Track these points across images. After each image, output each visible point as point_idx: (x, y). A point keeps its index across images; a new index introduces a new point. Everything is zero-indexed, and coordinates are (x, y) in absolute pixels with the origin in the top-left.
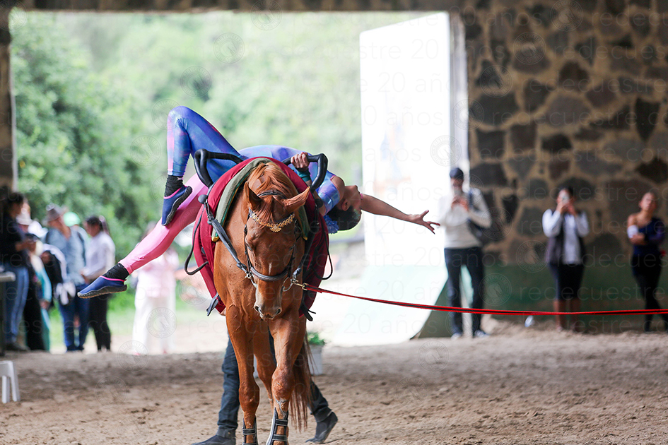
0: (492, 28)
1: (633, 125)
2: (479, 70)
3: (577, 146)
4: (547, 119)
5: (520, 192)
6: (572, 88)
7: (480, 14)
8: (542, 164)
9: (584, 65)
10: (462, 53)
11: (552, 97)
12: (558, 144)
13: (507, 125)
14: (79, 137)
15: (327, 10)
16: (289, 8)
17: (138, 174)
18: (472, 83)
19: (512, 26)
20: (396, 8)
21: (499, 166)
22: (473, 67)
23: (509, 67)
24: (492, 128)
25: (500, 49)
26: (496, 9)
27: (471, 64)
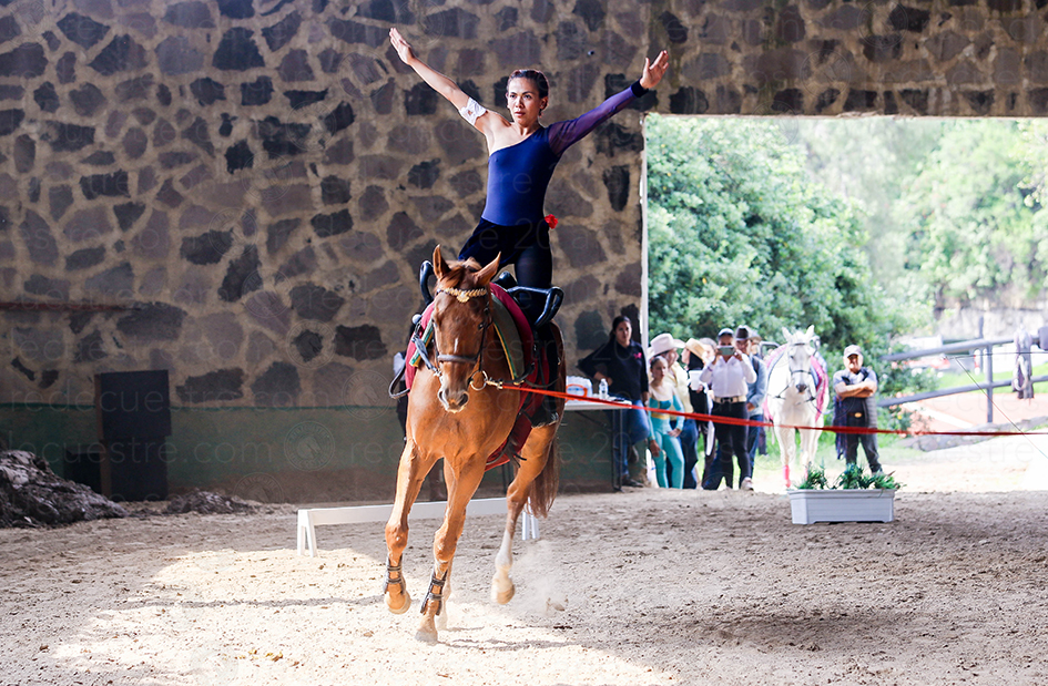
14: (775, 251)
15: (999, 115)
16: (955, 112)
17: (854, 292)
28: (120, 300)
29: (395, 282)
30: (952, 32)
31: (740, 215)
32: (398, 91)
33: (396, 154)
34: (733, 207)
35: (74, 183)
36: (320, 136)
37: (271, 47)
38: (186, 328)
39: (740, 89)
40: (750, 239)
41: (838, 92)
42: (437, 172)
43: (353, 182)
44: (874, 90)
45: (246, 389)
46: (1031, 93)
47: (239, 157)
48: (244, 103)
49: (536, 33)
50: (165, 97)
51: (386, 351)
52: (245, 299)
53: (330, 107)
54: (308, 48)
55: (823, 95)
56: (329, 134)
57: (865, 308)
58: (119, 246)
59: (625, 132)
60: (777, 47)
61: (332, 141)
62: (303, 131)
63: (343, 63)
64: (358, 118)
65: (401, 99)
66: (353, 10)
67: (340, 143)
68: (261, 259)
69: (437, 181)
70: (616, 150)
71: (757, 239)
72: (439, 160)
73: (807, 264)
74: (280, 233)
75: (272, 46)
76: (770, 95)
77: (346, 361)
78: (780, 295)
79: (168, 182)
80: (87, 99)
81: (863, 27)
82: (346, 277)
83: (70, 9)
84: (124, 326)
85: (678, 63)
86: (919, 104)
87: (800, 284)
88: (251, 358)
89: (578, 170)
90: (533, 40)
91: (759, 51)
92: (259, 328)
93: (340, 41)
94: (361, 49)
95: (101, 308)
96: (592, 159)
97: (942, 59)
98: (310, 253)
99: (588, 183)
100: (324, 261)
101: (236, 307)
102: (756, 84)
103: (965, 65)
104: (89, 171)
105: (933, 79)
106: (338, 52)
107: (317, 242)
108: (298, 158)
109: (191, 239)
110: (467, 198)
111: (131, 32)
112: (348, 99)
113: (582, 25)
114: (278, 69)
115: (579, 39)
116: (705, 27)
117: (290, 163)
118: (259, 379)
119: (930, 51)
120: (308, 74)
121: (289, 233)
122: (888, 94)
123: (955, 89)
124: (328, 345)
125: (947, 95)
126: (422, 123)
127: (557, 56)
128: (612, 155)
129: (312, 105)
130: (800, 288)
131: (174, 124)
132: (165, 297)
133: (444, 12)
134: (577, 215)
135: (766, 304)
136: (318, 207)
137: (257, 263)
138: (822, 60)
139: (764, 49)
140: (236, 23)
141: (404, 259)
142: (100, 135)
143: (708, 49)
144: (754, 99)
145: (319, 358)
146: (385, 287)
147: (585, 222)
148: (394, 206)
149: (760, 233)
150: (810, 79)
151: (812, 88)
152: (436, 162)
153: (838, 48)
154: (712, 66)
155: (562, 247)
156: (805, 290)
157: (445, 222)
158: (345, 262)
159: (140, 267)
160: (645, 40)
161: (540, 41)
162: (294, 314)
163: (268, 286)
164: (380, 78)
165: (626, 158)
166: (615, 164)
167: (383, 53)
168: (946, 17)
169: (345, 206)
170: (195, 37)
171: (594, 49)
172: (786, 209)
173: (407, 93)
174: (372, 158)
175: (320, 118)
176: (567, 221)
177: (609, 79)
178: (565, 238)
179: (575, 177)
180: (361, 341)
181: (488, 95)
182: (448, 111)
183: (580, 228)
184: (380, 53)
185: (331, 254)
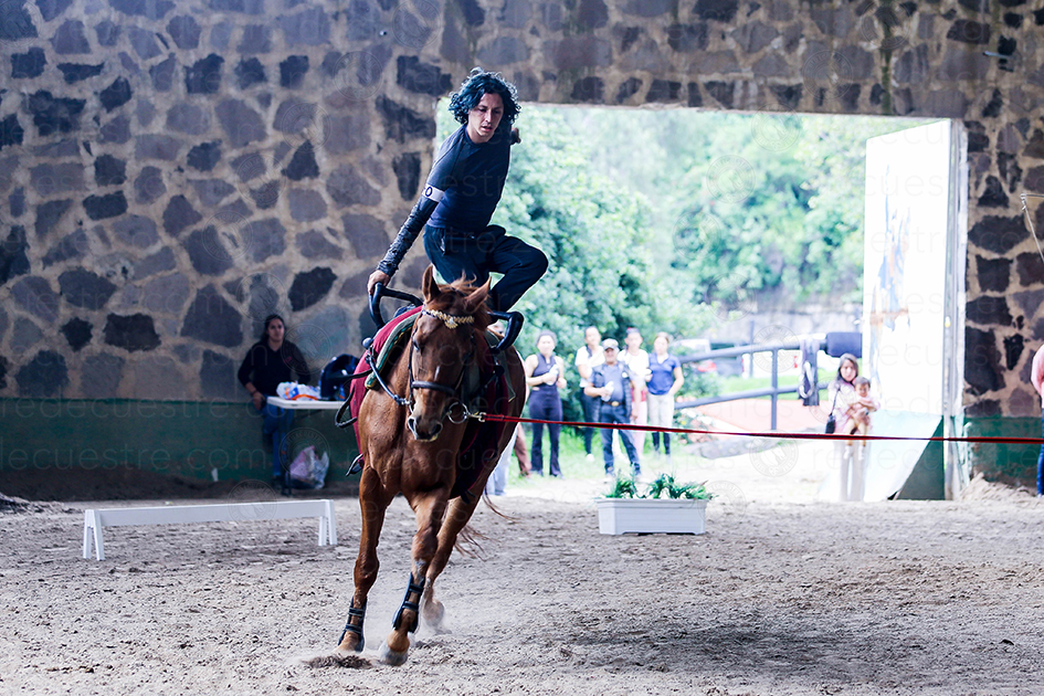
0: (1000, 138)
2: (983, 187)
5: (1026, 332)
7: (987, 123)
10: (964, 167)
13: (1008, 256)
14: (559, 246)
15: (807, 111)
16: (761, 106)
17: (637, 292)
18: (976, 202)
19: (1025, 138)
20: (889, 111)
21: (1003, 299)
22: (977, 184)
23: (1020, 186)
24: (996, 256)
25: (1009, 165)
26: (1006, 117)
27: (974, 180)
29: (171, 269)
30: (760, 23)
31: (524, 208)
32: (179, 68)
33: (175, 134)
34: (517, 199)
36: (94, 113)
37: (44, 17)
39: (539, 76)
40: (533, 233)
41: (641, 82)
42: (218, 155)
43: (129, 162)
44: (678, 81)
45: (9, 379)
47: (7, 133)
48: (14, 75)
49: (326, 10)
51: (159, 343)
52: (11, 283)
53: (107, 82)
54: (85, 19)
55: (624, 84)
56: (105, 111)
57: (648, 308)
59: (417, 117)
60: (578, 32)
61: (107, 118)
62: (77, 106)
63: (121, 36)
64: (135, 95)
65: (182, 75)
67: (115, 120)
68: (29, 241)
69: (218, 164)
70: (407, 136)
71: (541, 234)
72: (220, 141)
73: (591, 260)
74: (49, 214)
75: (46, 16)
76: (569, 82)
77: (117, 351)
78: (564, 292)
81: (668, 15)
82: (119, 262)
85: (475, 45)
86: (724, 97)
87: (585, 281)
88: (18, 348)
89: (366, 156)
90: (323, 17)
91: (559, 37)
92: (25, 314)
93: (118, 12)
94: (141, 22)
96: (381, 145)
97: (749, 50)
98: (82, 237)
99: (376, 170)
100: (96, 245)
101: (2, 292)
102: (555, 71)
103: (773, 57)
105: (740, 71)
106: (116, 24)
107: (89, 224)
108: (73, 135)
110: (250, 182)
112: (125, 74)
113: (375, 4)
114: (51, 40)
115: (371, 18)
116: (503, 9)
117: (62, 140)
118: (23, 368)
119: (737, 41)
120: (84, 47)
121: (59, 215)
122: (693, 86)
123: (762, 82)
124: (98, 334)
125: (753, 89)
126: (203, 102)
127: (347, 36)
128: (402, 140)
129: (88, 80)
130: (584, 284)
134: (365, 204)
135: (549, 302)
136: (90, 187)
137: (24, 245)
138: (625, 46)
139: (565, 34)
141: (181, 245)
143: (506, 32)
144: (552, 87)
145: (88, 347)
146: (159, 274)
147: (372, 211)
148: (171, 186)
149: (545, 227)
150: (612, 67)
151: (613, 77)
152: (217, 143)
153: (641, 36)
154: (509, 51)
155: (348, 237)
156: (590, 288)
157: (225, 207)
158: (118, 247)
160: (440, 22)
161: (330, 19)
162: (63, 301)
163: (37, 270)
164: (159, 52)
165: (418, 145)
166: (405, 150)
167: (164, 27)
168: (755, 7)
169: (120, 187)
171: (386, 30)
172: (570, 203)
173: (187, 70)
174: (149, 137)
175: (96, 93)
176: (354, 210)
177: (401, 61)
178: (351, 228)
179: (363, 163)
180: (134, 332)
181: (274, 74)
182: (231, 90)
183: (367, 217)
184: (160, 26)
185: (104, 238)
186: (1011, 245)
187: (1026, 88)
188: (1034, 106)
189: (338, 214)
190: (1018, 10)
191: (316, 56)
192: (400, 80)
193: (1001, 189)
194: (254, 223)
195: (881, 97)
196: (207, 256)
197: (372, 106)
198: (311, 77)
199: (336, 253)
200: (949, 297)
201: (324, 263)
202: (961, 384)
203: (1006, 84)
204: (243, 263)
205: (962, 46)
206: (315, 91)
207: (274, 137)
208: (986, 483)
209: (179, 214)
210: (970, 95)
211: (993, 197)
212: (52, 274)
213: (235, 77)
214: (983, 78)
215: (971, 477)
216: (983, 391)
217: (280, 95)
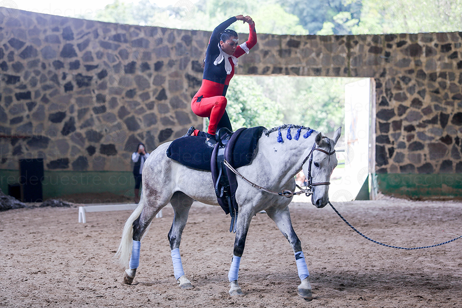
0: (386, 84)
1: (439, 122)
2: (381, 100)
3: (417, 129)
4: (406, 119)
5: (395, 146)
6: (416, 108)
7: (382, 79)
8: (404, 136)
9: (421, 99)
10: (374, 93)
11: (408, 111)
12: (410, 128)
13: (390, 121)
16: (309, 75)
18: (378, 105)
19: (394, 83)
20: (350, 76)
21: (387, 136)
22: (379, 99)
23: (392, 99)
24: (385, 122)
25: (389, 92)
26: (388, 77)
27: (377, 97)
28: (29, 135)
30: (307, 48)
31: (239, 108)
32: (122, 66)
35: (13, 95)
36: (95, 80)
38: (50, 144)
40: (243, 116)
41: (270, 68)
42: (135, 93)
44: (282, 67)
45: (70, 165)
46: (334, 69)
47: (68, 87)
48: (70, 69)
49: (169, 46)
50: (44, 66)
51: (117, 153)
52: (70, 135)
53: (100, 71)
54: (92, 51)
55: (264, 68)
56: (99, 80)
58: (28, 116)
61: (100, 82)
62: (90, 78)
63: (104, 56)
65: (123, 68)
66: (107, 38)
67: (102, 83)
68: (76, 121)
69: (135, 96)
70: (195, 86)
71: (245, 116)
74: (82, 113)
75: (80, 50)
76: (247, 68)
77: (105, 156)
79: (45, 95)
80: (18, 67)
81: (278, 46)
82: (104, 128)
83: (12, 36)
84: (30, 143)
86: (296, 72)
88: (72, 155)
89: (182, 93)
90: (168, 49)
92: (74, 144)
93: (103, 48)
94: (110, 51)
95: (22, 137)
96: (187, 89)
97: (304, 57)
98: (92, 119)
99: (186, 97)
100: (97, 122)
101: (67, 138)
102: (242, 64)
103: (312, 59)
104: (18, 91)
105: (302, 64)
106: (102, 52)
107: (95, 116)
108: (89, 87)
109: (53, 115)
110: (145, 102)
111: (33, 45)
112: (105, 68)
113: (184, 44)
114: (82, 57)
115: (183, 49)
117: (86, 89)
118: (74, 161)
119: (301, 54)
120: (92, 59)
121: (85, 113)
122: (286, 69)
123: (309, 67)
124: (98, 150)
125: (306, 69)
126: (130, 76)
127: (176, 54)
128: (193, 87)
129: (93, 70)
131: (47, 76)
132: (43, 134)
133: (138, 40)
134: (182, 108)
137: (74, 123)
138: (264, 56)
140: (68, 42)
141: (124, 122)
142: (22, 79)
144: (241, 70)
145: (95, 155)
147: (185, 110)
148: (120, 104)
150: (260, 63)
151: (261, 66)
152: (135, 89)
153: (270, 53)
155: (177, 119)
157: (137, 110)
158: (104, 122)
159: (35, 123)
161: (170, 49)
162: (87, 140)
163: (78, 130)
164: (116, 61)
168: (306, 43)
170: (54, 47)
171: (188, 52)
173: (125, 66)
175: (96, 74)
176: (179, 110)
177: (193, 62)
178: (178, 115)
179: (181, 95)
180: (109, 149)
181: (152, 67)
182: (139, 73)
183: (183, 112)
184: (116, 53)
185: (99, 120)
186: (390, 118)
187: (395, 68)
188: (397, 74)
189: (173, 111)
190: (391, 43)
191: (166, 61)
192: (193, 68)
193: (386, 100)
194: (147, 115)
195: (347, 71)
196: (132, 125)
197: (184, 76)
198: (164, 68)
199: (173, 124)
200: (370, 136)
201: (169, 127)
202: (374, 163)
203: (388, 66)
204: (143, 128)
205: (373, 55)
206: (166, 72)
207: (153, 87)
208: (382, 195)
209: (123, 112)
210: (376, 70)
211: (384, 103)
212: (83, 132)
213: (140, 68)
214: (380, 64)
215: (378, 193)
216: (381, 165)
217: (154, 74)
